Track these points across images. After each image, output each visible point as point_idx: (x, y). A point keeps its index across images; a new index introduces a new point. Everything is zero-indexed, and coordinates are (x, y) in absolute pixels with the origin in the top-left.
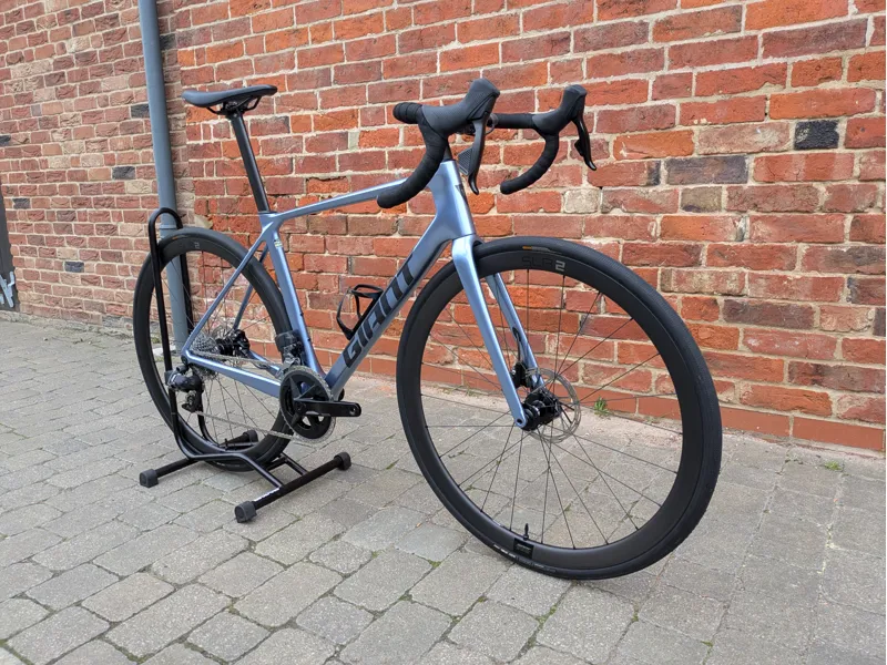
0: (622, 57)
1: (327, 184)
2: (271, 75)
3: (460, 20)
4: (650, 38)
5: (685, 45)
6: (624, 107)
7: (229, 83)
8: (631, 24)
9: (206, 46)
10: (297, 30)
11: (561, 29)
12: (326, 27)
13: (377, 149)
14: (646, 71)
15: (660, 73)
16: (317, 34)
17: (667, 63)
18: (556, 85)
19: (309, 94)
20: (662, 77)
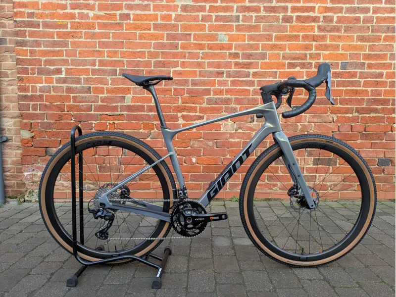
0: (242, 81)
1: (112, 117)
2: (81, 67)
3: (182, 60)
4: (251, 76)
5: (261, 81)
6: (243, 97)
7: (52, 68)
8: (245, 71)
9: (37, 49)
10: (99, 51)
11: (221, 69)
12: (116, 52)
13: (141, 104)
14: (250, 86)
15: (254, 88)
16: (110, 54)
17: (256, 85)
18: (219, 88)
19: (104, 78)
20: (255, 89)
